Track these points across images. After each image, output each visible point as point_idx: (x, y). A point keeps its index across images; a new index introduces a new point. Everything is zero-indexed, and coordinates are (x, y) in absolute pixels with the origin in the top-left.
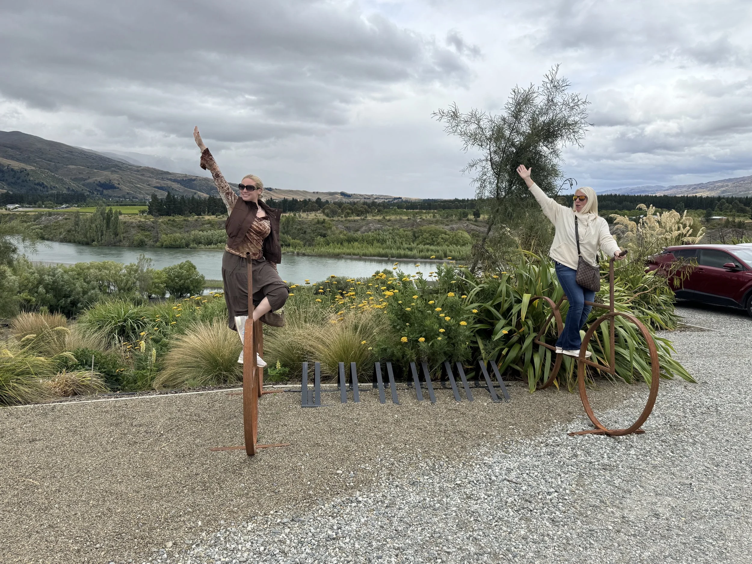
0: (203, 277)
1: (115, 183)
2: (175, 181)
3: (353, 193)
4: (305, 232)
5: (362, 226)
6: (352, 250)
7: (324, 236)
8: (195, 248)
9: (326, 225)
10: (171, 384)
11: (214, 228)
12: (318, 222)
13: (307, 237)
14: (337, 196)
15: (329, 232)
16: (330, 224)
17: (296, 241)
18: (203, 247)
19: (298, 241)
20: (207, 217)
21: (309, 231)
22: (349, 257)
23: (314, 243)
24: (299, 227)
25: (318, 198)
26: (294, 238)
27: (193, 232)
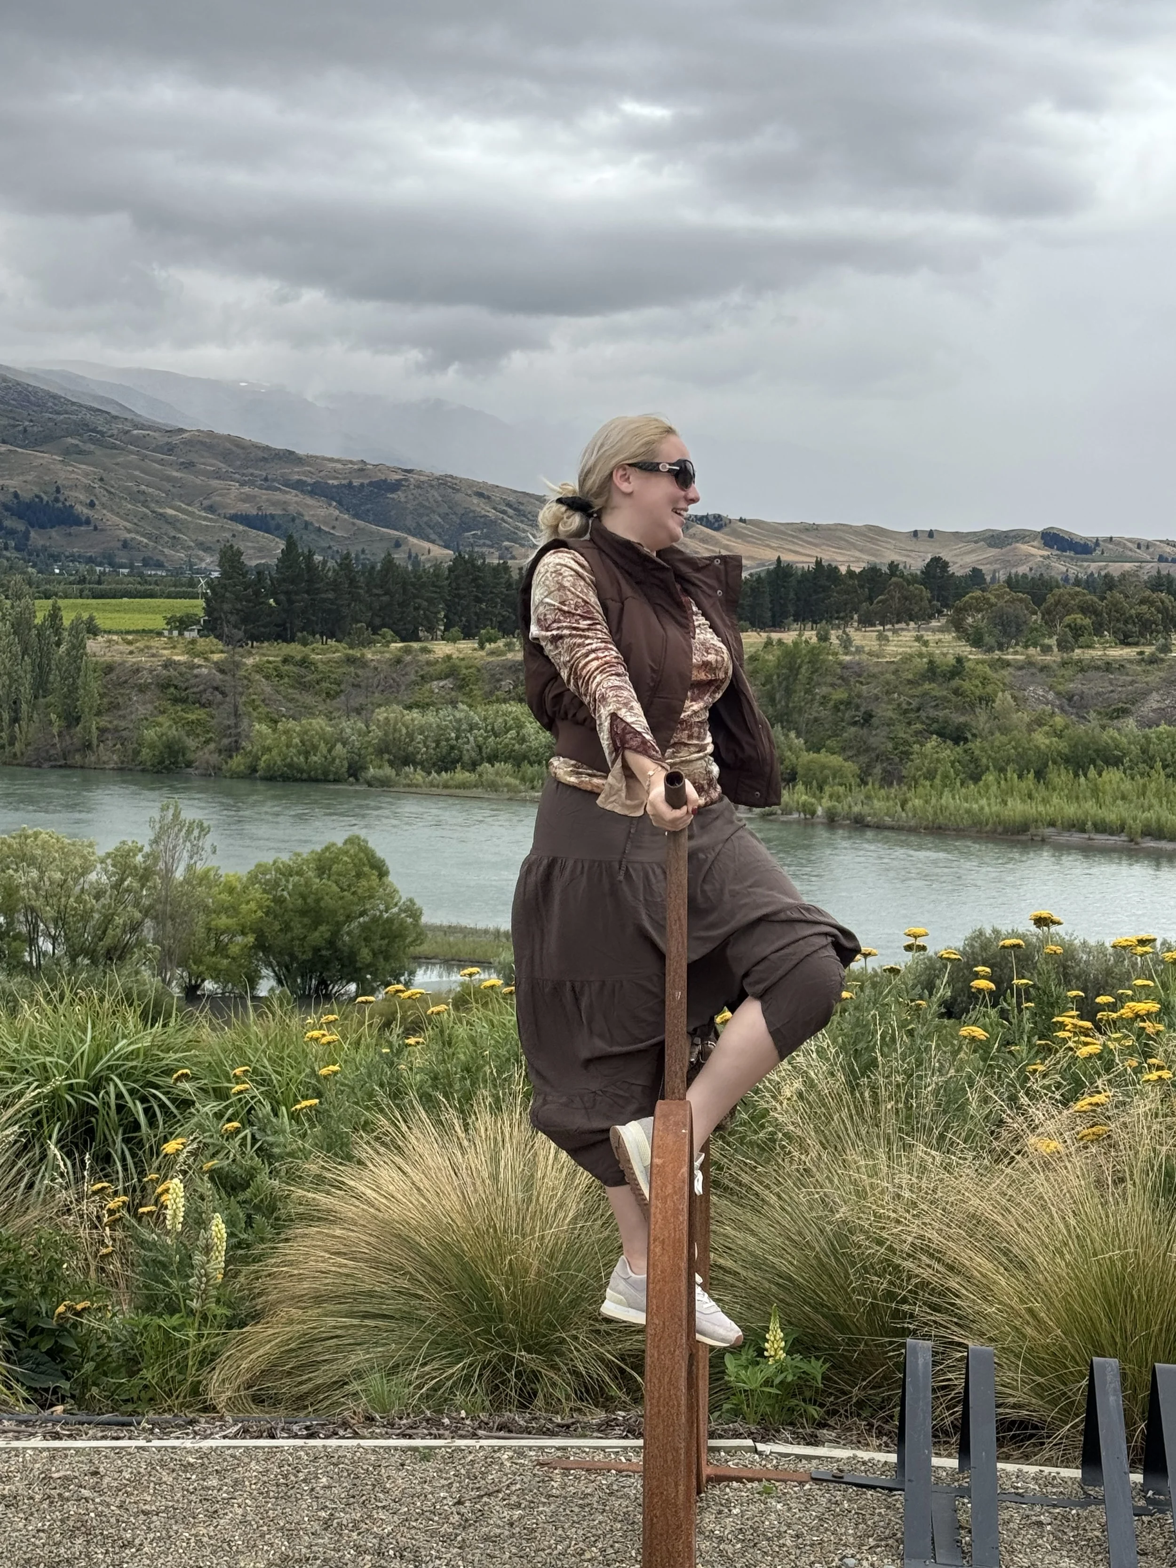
0: (415, 913)
1: (77, 499)
2: (318, 490)
3: (1102, 533)
4: (868, 717)
5: (1145, 694)
6: (1090, 806)
7: (958, 736)
8: (384, 783)
9: (966, 685)
10: (286, 1387)
11: (469, 695)
12: (932, 672)
13: (878, 739)
14: (1024, 548)
15: (981, 720)
16: (985, 681)
17: (823, 757)
18: (419, 776)
19: (836, 760)
20: (441, 649)
21: (885, 711)
22: (1077, 838)
23: (908, 769)
24: (840, 694)
25: (936, 560)
26: (815, 747)
27: (381, 714)
